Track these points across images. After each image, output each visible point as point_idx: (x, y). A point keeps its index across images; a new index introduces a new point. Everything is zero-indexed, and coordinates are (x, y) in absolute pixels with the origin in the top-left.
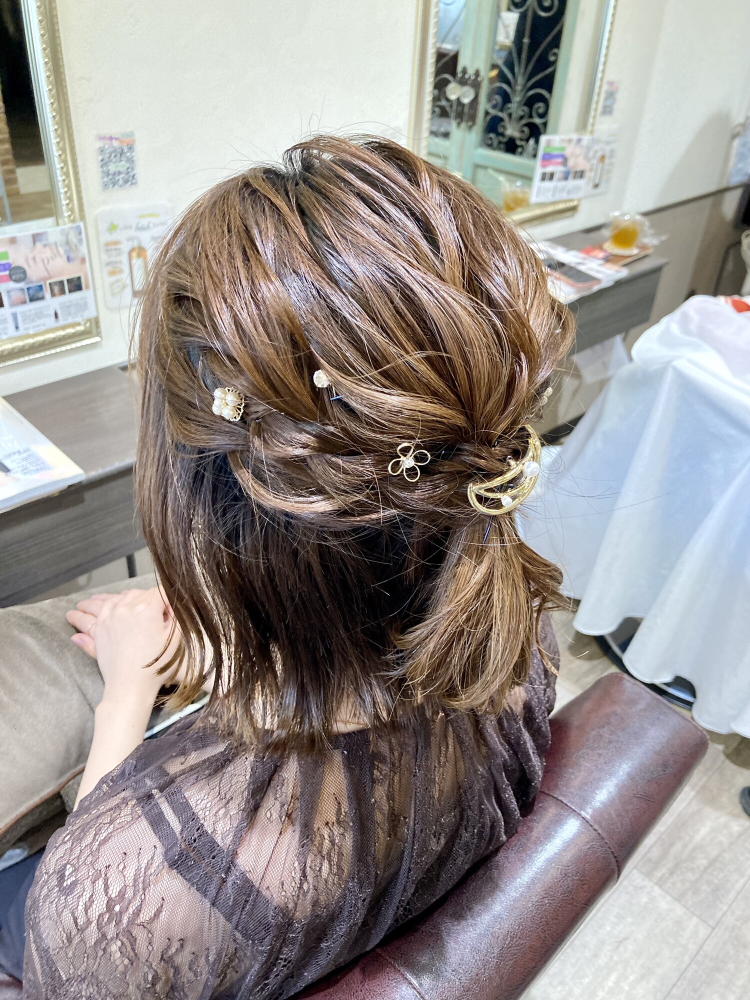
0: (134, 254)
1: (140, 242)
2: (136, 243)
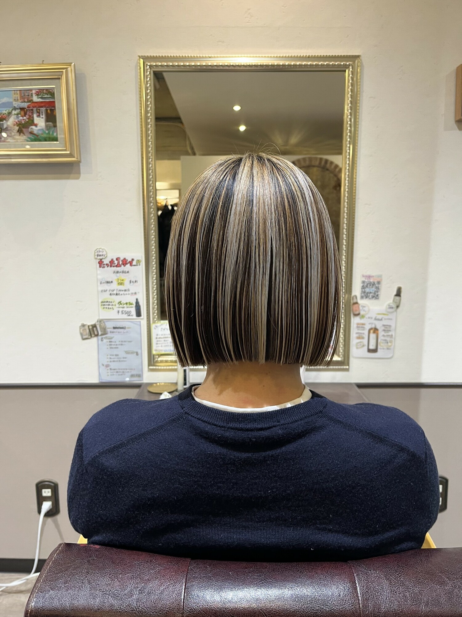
0: (372, 331)
1: (376, 326)
2: (373, 326)
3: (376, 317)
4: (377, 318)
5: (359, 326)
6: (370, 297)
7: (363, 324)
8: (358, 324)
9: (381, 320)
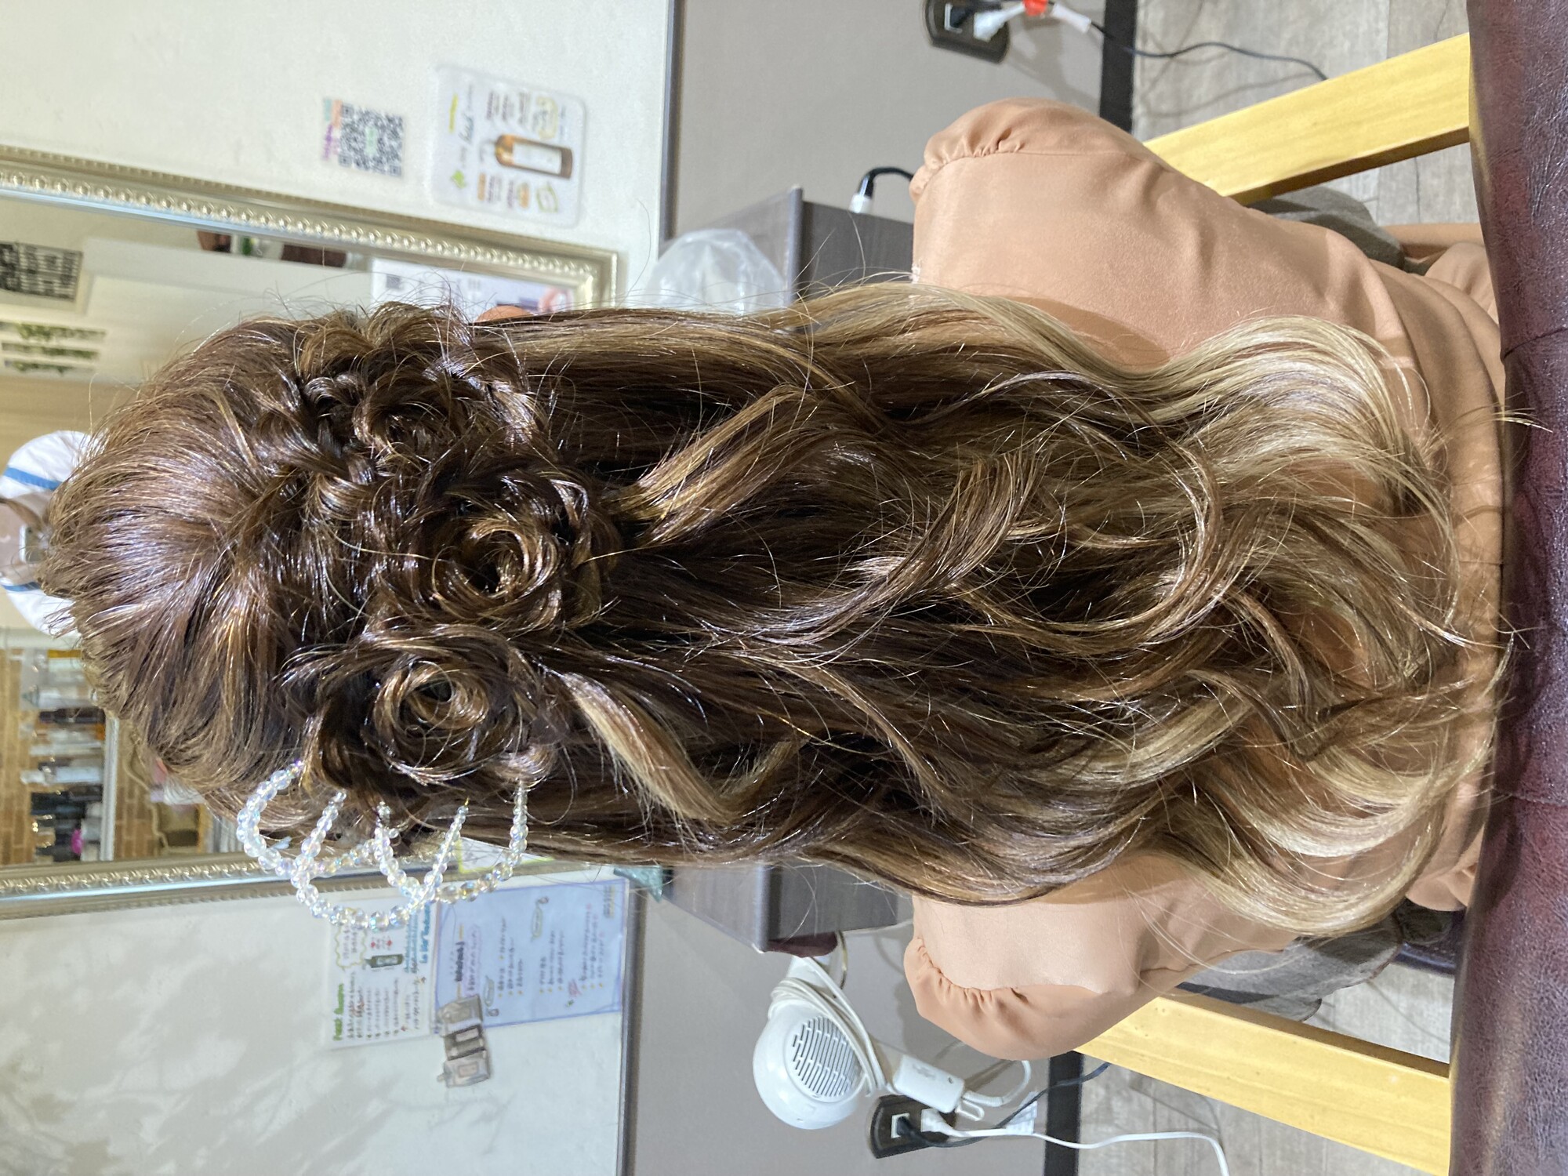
0: (506, 156)
1: (489, 141)
2: (490, 149)
3: (461, 135)
4: (465, 134)
5: (487, 195)
6: (394, 144)
7: (482, 180)
8: (481, 197)
9: (470, 120)
